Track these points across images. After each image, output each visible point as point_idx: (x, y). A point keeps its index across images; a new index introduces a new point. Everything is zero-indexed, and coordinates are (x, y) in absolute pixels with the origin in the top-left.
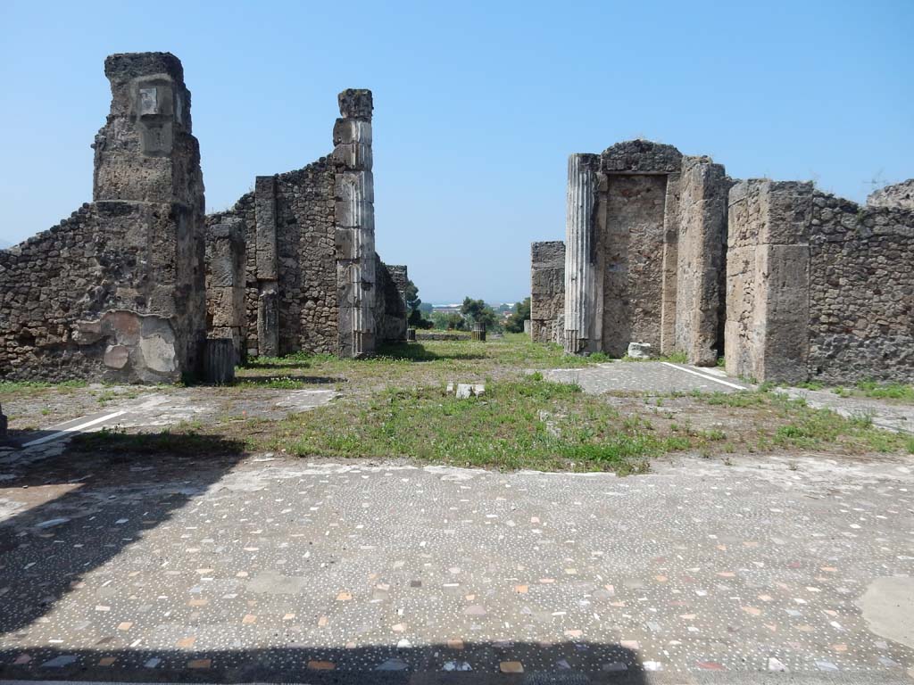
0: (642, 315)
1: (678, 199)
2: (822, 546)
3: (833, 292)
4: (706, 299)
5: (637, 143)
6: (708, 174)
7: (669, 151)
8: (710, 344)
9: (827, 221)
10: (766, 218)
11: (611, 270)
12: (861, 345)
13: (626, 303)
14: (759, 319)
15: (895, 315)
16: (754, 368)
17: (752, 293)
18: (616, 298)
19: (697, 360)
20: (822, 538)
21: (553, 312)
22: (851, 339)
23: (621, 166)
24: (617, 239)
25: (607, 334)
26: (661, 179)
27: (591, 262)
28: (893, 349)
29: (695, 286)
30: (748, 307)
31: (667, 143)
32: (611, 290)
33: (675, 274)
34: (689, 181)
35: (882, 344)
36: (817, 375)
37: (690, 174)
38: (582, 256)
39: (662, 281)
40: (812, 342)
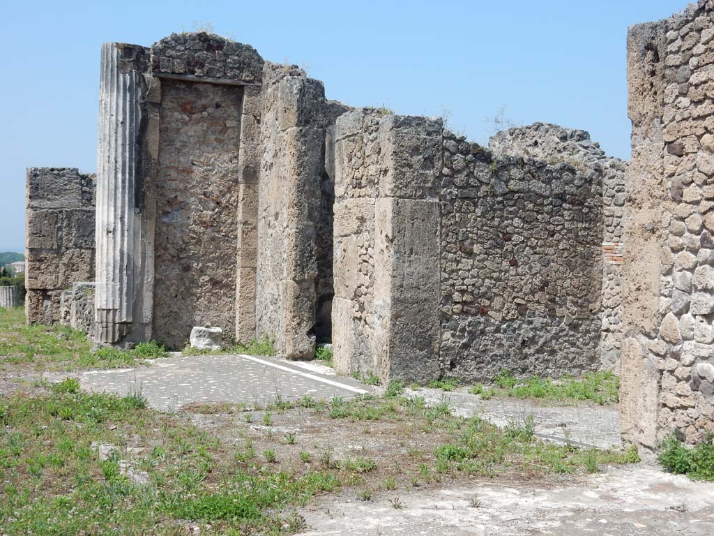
0: (209, 286)
1: (259, 122)
3: (467, 263)
4: (301, 265)
5: (203, 37)
6: (302, 91)
7: (247, 53)
8: (307, 329)
9: (459, 171)
10: (389, 163)
11: (165, 220)
12: (497, 330)
13: (187, 268)
14: (382, 297)
15: (533, 292)
16: (375, 363)
17: (371, 261)
18: (172, 262)
19: (289, 351)
21: (61, 278)
22: (487, 323)
23: (180, 68)
24: (173, 174)
25: (159, 314)
26: (235, 92)
27: (137, 206)
28: (531, 334)
29: (286, 247)
30: (366, 280)
31: (244, 42)
32: (166, 249)
33: (255, 228)
34: (276, 98)
35: (520, 328)
36: (450, 370)
37: (277, 89)
38: (123, 197)
39: (236, 237)
40: (444, 327)
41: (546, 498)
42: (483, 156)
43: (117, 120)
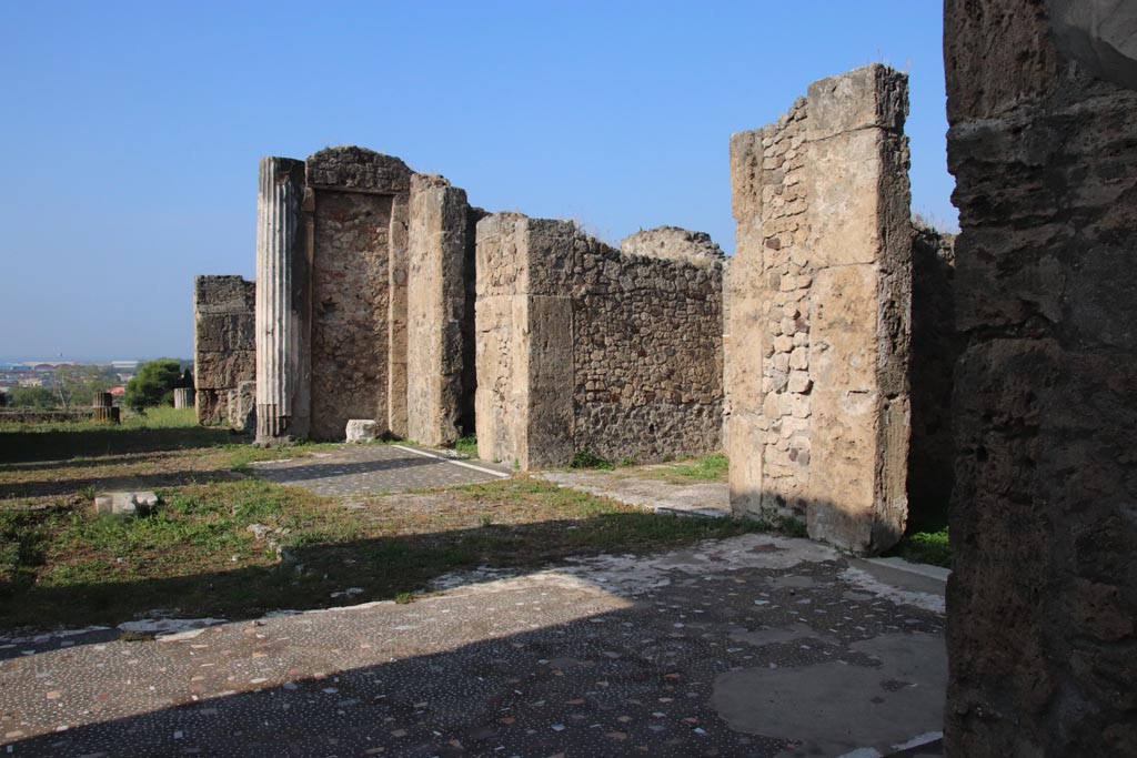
0: (363, 382)
1: (407, 228)
3: (597, 354)
4: (448, 359)
5: (354, 151)
6: (447, 199)
7: (395, 165)
8: (454, 419)
9: (589, 270)
10: (524, 262)
11: (321, 321)
12: (628, 416)
13: (342, 366)
14: (520, 387)
15: (660, 380)
16: (515, 449)
17: (509, 354)
18: (328, 359)
19: (438, 440)
21: (228, 378)
22: (618, 410)
23: (333, 180)
24: (328, 278)
25: (316, 408)
26: (383, 200)
27: (294, 308)
28: (659, 419)
29: (433, 343)
30: (506, 372)
31: (393, 155)
32: (321, 348)
33: (405, 327)
34: (422, 204)
35: (648, 413)
37: (423, 196)
38: (281, 300)
39: (387, 336)
40: (578, 414)
42: (611, 254)
43: (274, 229)
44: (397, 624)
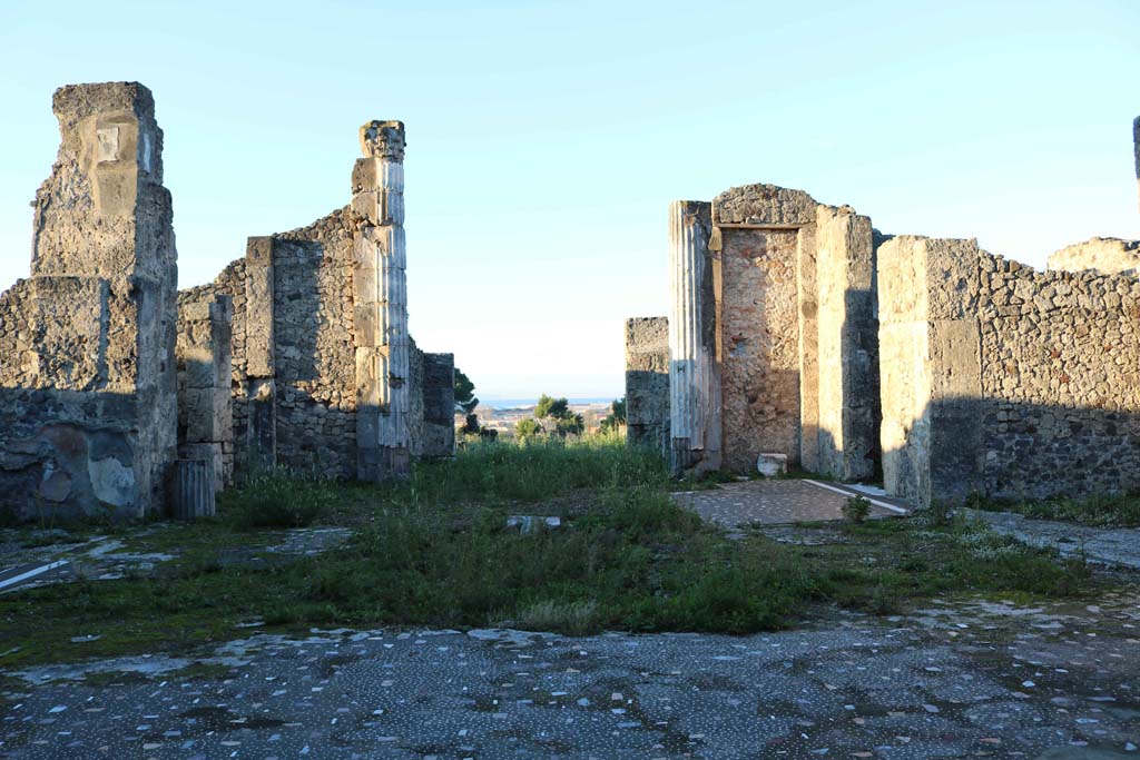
0: (774, 416)
1: (815, 261)
2: (986, 711)
5: (759, 187)
6: (850, 227)
7: (800, 198)
8: (864, 453)
9: (998, 290)
11: (731, 356)
12: (1049, 450)
13: (753, 400)
16: (919, 484)
17: (912, 383)
18: (739, 394)
19: (848, 474)
20: (986, 701)
22: (1037, 442)
23: (738, 218)
24: (737, 313)
25: (728, 441)
26: (790, 234)
27: (704, 344)
28: (1088, 453)
29: (842, 375)
31: (798, 188)
32: (732, 382)
33: (815, 360)
34: (828, 235)
36: (998, 490)
38: (692, 337)
40: (989, 446)
41: (1040, 610)
43: (684, 269)
44: (719, 654)
